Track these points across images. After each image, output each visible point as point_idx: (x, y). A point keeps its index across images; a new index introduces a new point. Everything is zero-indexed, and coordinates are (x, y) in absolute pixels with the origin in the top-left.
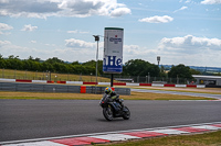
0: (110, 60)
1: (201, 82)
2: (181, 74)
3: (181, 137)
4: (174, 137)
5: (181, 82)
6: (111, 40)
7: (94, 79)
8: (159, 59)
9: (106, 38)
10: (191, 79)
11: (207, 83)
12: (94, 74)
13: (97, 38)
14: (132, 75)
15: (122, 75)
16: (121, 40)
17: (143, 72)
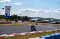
0: (7, 15)
1: (31, 21)
2: (26, 19)
3: (26, 35)
4: (24, 35)
5: (26, 21)
6: (7, 9)
7: (2, 20)
8: (20, 14)
9: (6, 9)
10: (29, 20)
11: (33, 21)
12: (2, 18)
13: (3, 9)
14: (13, 19)
15: (10, 19)
16: (10, 9)
17: (16, 18)
